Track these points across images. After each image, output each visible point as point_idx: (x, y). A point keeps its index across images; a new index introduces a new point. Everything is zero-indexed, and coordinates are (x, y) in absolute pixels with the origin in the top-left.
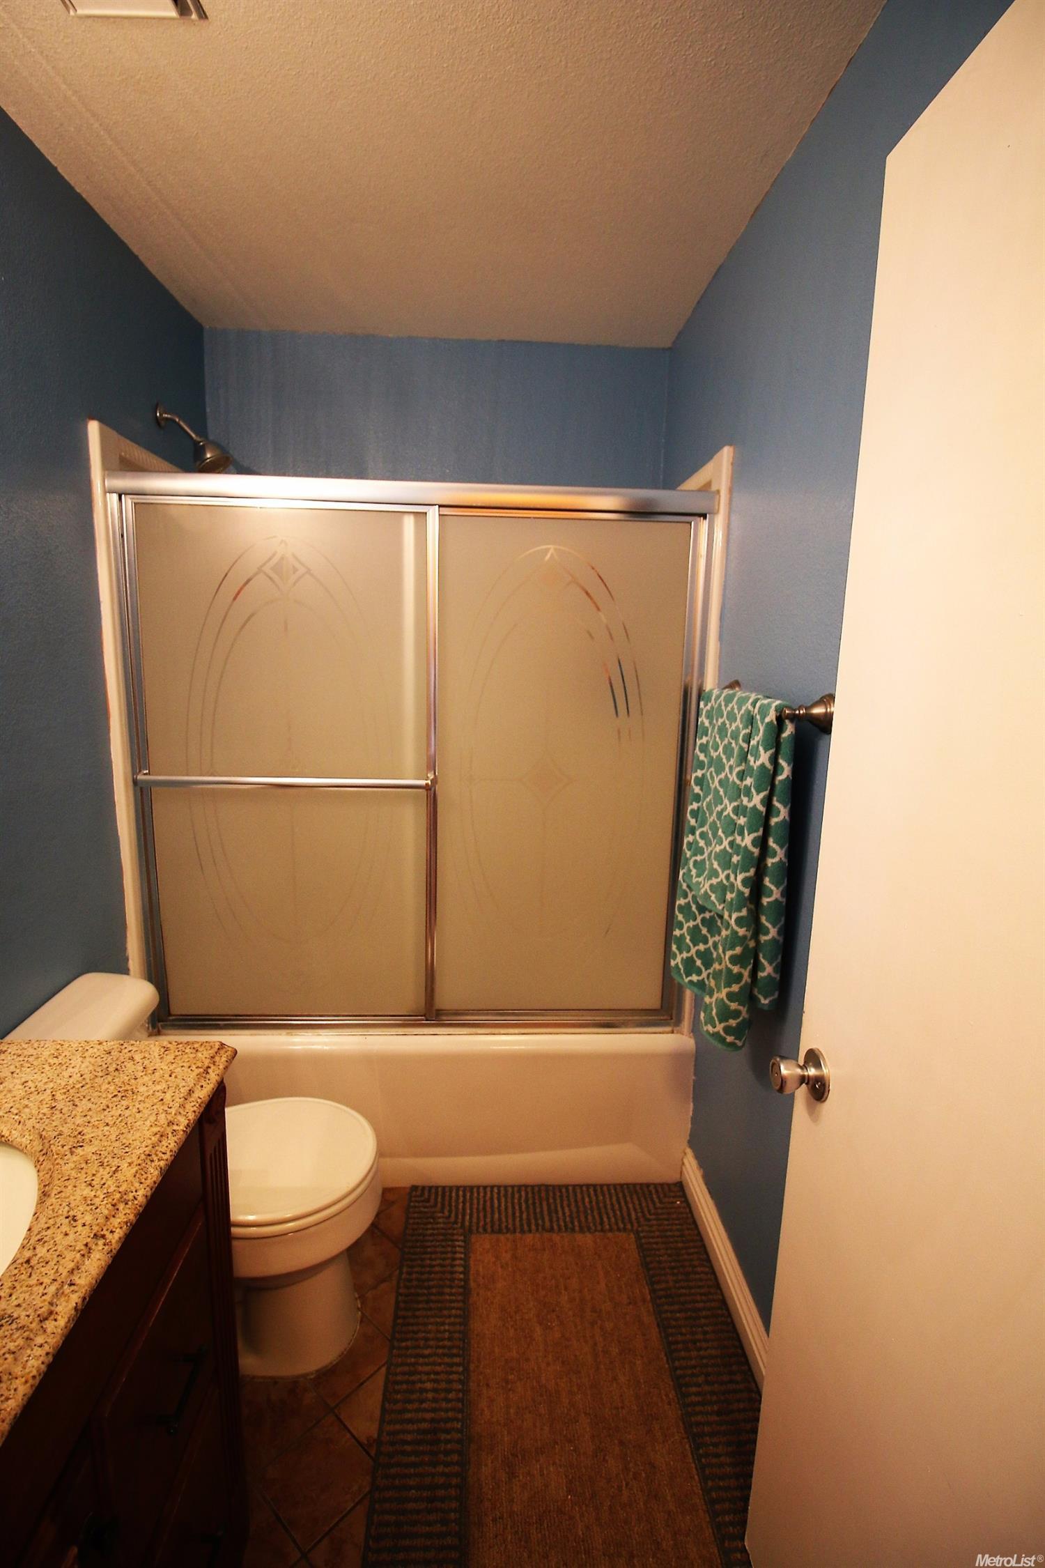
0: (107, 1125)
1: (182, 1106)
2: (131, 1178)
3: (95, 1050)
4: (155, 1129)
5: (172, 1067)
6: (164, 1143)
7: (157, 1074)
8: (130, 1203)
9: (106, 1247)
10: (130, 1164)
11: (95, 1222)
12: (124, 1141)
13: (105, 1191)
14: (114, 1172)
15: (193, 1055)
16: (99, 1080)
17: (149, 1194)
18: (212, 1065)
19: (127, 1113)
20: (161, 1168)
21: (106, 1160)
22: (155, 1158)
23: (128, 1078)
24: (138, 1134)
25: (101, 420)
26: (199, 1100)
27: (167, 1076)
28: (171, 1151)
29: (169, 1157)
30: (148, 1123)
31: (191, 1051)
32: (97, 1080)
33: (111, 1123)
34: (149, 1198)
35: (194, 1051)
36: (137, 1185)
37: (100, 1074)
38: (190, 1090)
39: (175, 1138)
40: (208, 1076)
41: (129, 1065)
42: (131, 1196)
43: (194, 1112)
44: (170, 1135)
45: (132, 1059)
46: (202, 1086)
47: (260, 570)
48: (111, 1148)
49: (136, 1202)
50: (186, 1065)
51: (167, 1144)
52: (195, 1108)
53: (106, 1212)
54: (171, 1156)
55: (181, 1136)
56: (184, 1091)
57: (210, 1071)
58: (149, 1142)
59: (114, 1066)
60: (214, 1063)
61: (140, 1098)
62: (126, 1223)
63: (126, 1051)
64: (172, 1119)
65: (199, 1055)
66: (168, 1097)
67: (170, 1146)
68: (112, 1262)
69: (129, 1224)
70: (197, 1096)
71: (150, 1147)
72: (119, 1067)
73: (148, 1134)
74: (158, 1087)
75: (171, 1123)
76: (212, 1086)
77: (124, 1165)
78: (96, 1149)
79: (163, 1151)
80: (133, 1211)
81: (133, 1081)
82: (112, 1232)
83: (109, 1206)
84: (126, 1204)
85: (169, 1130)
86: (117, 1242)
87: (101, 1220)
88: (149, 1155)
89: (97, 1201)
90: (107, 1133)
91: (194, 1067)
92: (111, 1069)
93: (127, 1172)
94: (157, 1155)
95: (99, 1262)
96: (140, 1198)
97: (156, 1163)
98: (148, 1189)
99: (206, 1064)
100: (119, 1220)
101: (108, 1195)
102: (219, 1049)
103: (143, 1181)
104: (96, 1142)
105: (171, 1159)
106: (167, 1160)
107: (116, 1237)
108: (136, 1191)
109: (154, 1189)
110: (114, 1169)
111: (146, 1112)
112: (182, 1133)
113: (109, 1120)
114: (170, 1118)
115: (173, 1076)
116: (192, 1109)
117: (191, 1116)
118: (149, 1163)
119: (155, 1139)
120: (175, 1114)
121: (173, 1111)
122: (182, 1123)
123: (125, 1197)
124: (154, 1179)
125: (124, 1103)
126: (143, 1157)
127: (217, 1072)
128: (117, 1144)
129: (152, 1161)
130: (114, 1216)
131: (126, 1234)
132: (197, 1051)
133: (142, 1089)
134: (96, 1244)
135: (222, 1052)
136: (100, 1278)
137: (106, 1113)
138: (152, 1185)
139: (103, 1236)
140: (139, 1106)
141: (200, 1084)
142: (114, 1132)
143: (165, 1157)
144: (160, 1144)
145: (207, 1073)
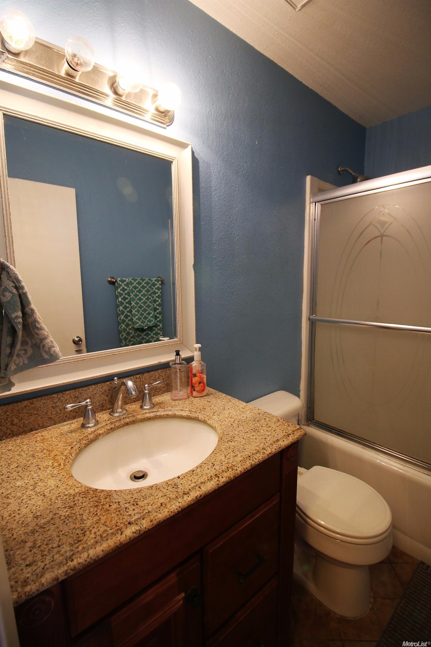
0: (243, 438)
1: (272, 444)
2: (238, 461)
3: (256, 411)
4: (257, 448)
5: (276, 428)
6: (258, 455)
7: (270, 428)
8: (234, 471)
9: (217, 482)
10: (241, 456)
11: (218, 470)
12: (245, 447)
13: (228, 461)
14: (235, 456)
15: (287, 427)
16: (250, 422)
17: (243, 471)
18: (292, 434)
19: (252, 437)
20: (252, 464)
21: (235, 450)
22: (251, 459)
23: (259, 425)
24: (250, 447)
25: (312, 174)
26: (280, 446)
27: (273, 430)
28: (259, 460)
29: (257, 462)
30: (256, 444)
31: (287, 425)
32: (250, 421)
33: (245, 438)
34: (242, 473)
35: (288, 426)
36: (240, 465)
37: (252, 420)
38: (278, 440)
39: (263, 456)
40: (288, 438)
41: (263, 421)
42: (235, 468)
43: (276, 449)
44: (261, 453)
45: (265, 419)
46: (284, 441)
47: (371, 224)
48: (239, 447)
49: (236, 472)
50: (282, 429)
51: (258, 456)
52: (276, 448)
53: (224, 469)
54: (258, 461)
55: (265, 456)
56: (275, 439)
57: (290, 436)
58: (252, 451)
59: (258, 419)
60: (293, 434)
61: (259, 434)
62: (229, 477)
63: (265, 415)
64: (265, 447)
65: (289, 428)
66: (268, 438)
67: (259, 458)
68: (217, 489)
69: (230, 478)
70: (280, 443)
71: (251, 454)
72: (259, 420)
73: (254, 448)
74: (267, 433)
75: (264, 449)
76: (288, 442)
77: (239, 455)
78: (235, 445)
79: (256, 458)
80: (233, 474)
81: (261, 427)
82: (222, 477)
83: (226, 467)
84: (232, 470)
85: (262, 451)
86: (222, 482)
87: (221, 471)
88: (250, 457)
89: (224, 463)
90: (241, 441)
91: (284, 432)
92: (257, 420)
93: (239, 458)
94: (253, 458)
95: (212, 486)
96: (238, 471)
97: (251, 461)
98: (243, 469)
99: (289, 433)
100: (227, 475)
101: (228, 463)
102: (298, 429)
103: (243, 465)
104: (236, 442)
105: (257, 463)
106: (256, 462)
107: (223, 480)
108: (238, 467)
109: (245, 471)
110: (235, 455)
111: (258, 440)
112: (266, 455)
113: (245, 437)
114: (264, 446)
115: (275, 431)
116: (275, 448)
117: (273, 450)
118: (248, 459)
119: (255, 451)
120: (267, 446)
121: (267, 444)
122: (269, 451)
123: (233, 467)
124: (247, 467)
125: (253, 433)
126: (247, 456)
127: (293, 438)
128: (242, 447)
129: (250, 459)
130: (226, 472)
131: (227, 482)
132: (289, 426)
133: (262, 431)
134: (215, 478)
135: (299, 431)
136: (211, 492)
137: (245, 434)
138: (245, 468)
139: (219, 477)
140: (257, 437)
141: (283, 439)
142: (244, 442)
143: (255, 461)
144: (256, 455)
145: (289, 436)
